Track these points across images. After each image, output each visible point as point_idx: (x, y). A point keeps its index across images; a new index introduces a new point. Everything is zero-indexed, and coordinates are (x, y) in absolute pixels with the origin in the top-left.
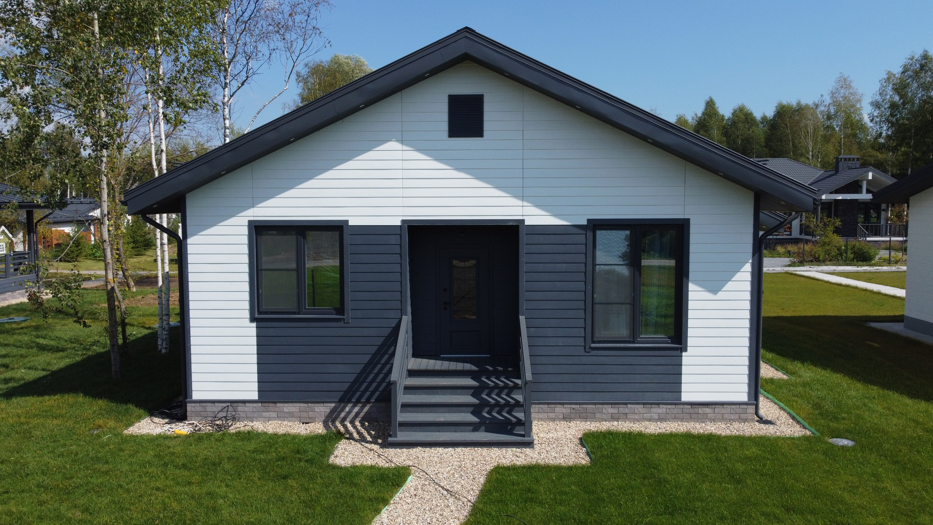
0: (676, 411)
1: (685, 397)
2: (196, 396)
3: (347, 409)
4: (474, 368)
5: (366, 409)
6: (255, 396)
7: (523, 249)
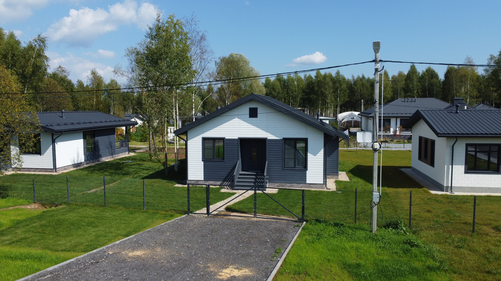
0: (305, 185)
1: (307, 182)
2: (189, 179)
3: (225, 183)
4: (255, 174)
5: (229, 183)
6: (203, 179)
7: (267, 145)
